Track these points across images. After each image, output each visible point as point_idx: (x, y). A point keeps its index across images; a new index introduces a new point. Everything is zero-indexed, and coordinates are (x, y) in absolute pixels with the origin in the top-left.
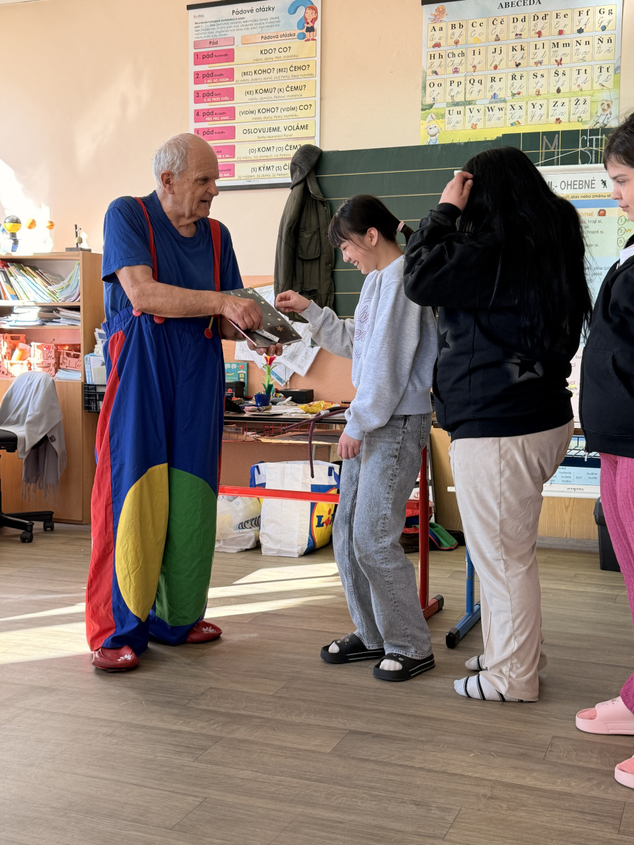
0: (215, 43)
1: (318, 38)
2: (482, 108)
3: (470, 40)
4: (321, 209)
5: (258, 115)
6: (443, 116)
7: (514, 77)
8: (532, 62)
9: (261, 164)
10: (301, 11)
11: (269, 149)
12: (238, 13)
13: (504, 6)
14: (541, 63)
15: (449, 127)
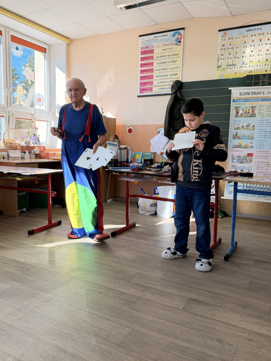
0: (147, 48)
1: (182, 44)
2: (239, 67)
3: (235, 43)
4: (181, 102)
5: (161, 71)
6: (225, 70)
7: (250, 56)
8: (257, 50)
9: (161, 87)
10: (177, 36)
11: (164, 82)
12: (156, 37)
13: (248, 31)
14: (261, 50)
15: (226, 73)
